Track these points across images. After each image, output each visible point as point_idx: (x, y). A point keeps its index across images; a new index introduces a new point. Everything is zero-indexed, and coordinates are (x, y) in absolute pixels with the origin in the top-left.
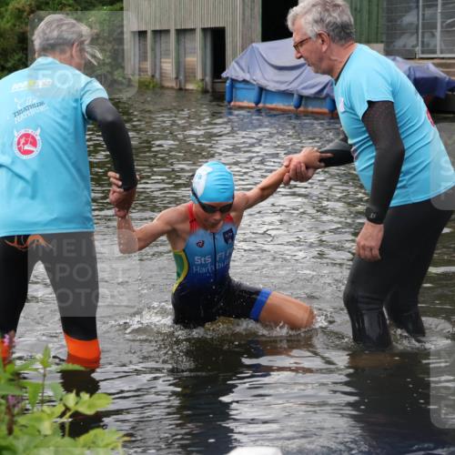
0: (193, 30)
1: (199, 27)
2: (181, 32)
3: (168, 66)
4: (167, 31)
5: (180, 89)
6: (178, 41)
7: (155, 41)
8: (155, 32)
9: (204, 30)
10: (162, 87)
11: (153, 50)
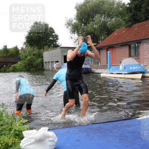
0: (54, 62)
1: (54, 61)
2: (52, 62)
3: (50, 67)
4: (50, 62)
5: (52, 70)
6: (52, 63)
7: (48, 63)
8: (48, 62)
9: (55, 61)
10: (50, 70)
11: (48, 65)
